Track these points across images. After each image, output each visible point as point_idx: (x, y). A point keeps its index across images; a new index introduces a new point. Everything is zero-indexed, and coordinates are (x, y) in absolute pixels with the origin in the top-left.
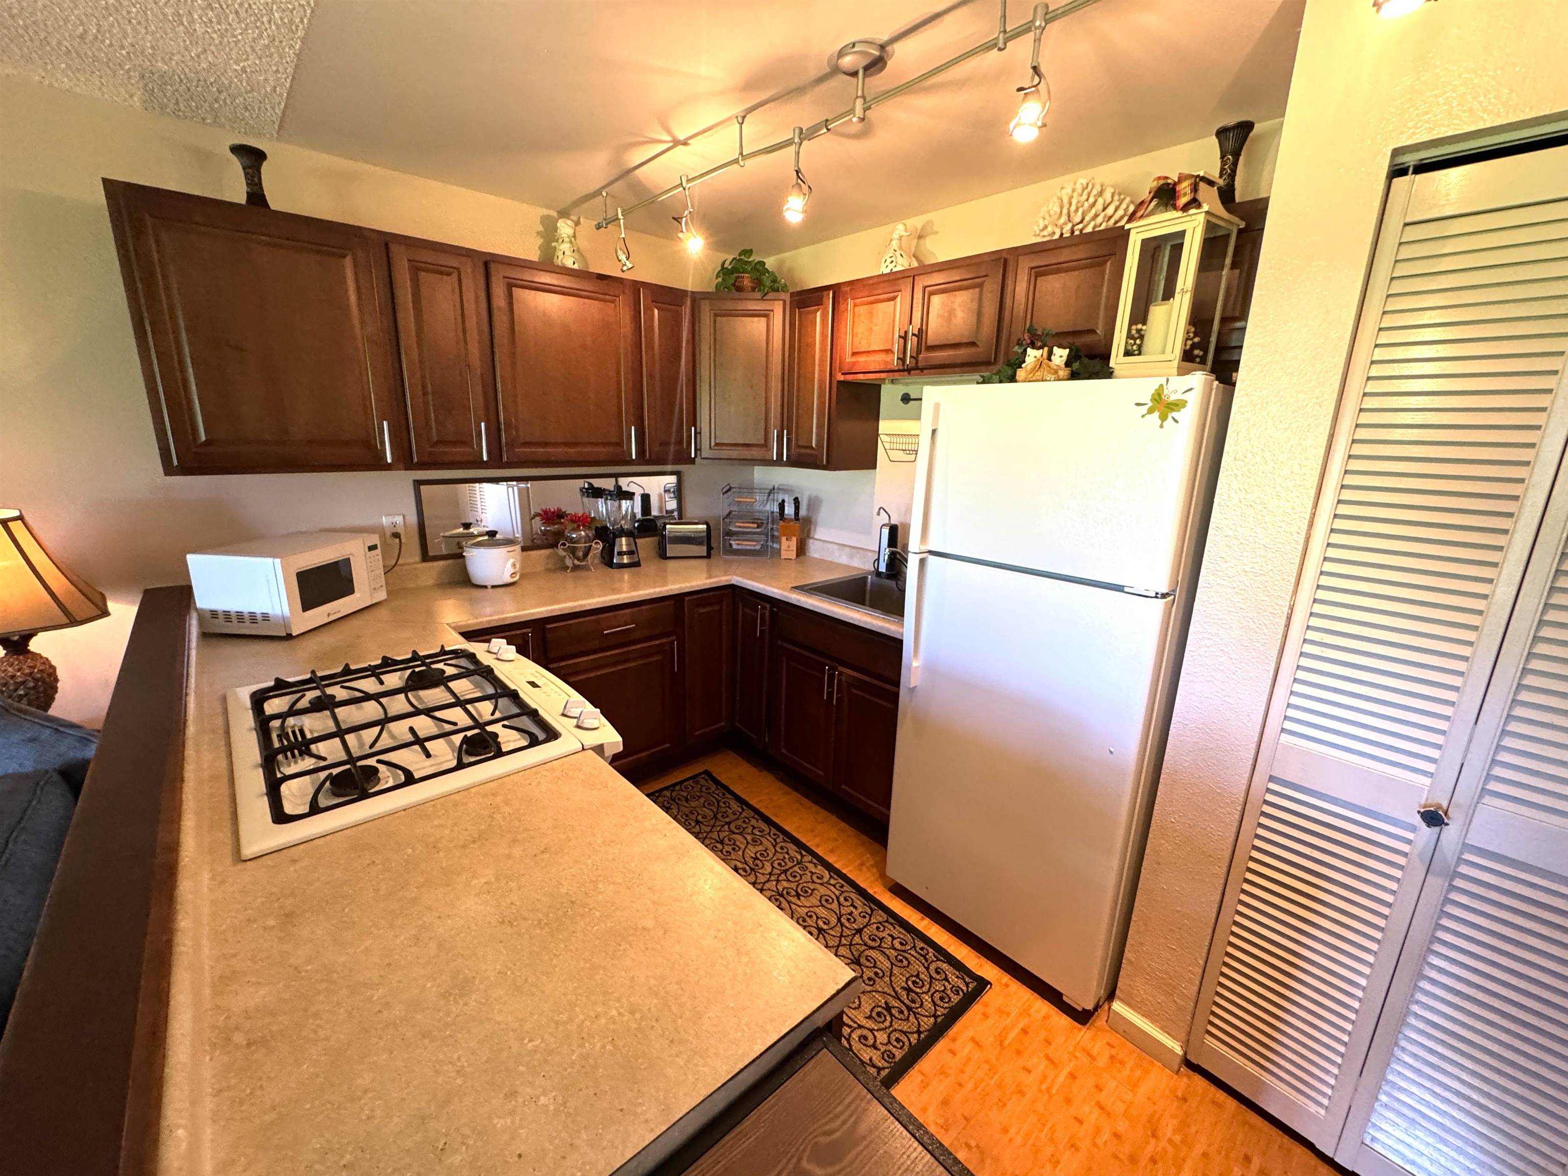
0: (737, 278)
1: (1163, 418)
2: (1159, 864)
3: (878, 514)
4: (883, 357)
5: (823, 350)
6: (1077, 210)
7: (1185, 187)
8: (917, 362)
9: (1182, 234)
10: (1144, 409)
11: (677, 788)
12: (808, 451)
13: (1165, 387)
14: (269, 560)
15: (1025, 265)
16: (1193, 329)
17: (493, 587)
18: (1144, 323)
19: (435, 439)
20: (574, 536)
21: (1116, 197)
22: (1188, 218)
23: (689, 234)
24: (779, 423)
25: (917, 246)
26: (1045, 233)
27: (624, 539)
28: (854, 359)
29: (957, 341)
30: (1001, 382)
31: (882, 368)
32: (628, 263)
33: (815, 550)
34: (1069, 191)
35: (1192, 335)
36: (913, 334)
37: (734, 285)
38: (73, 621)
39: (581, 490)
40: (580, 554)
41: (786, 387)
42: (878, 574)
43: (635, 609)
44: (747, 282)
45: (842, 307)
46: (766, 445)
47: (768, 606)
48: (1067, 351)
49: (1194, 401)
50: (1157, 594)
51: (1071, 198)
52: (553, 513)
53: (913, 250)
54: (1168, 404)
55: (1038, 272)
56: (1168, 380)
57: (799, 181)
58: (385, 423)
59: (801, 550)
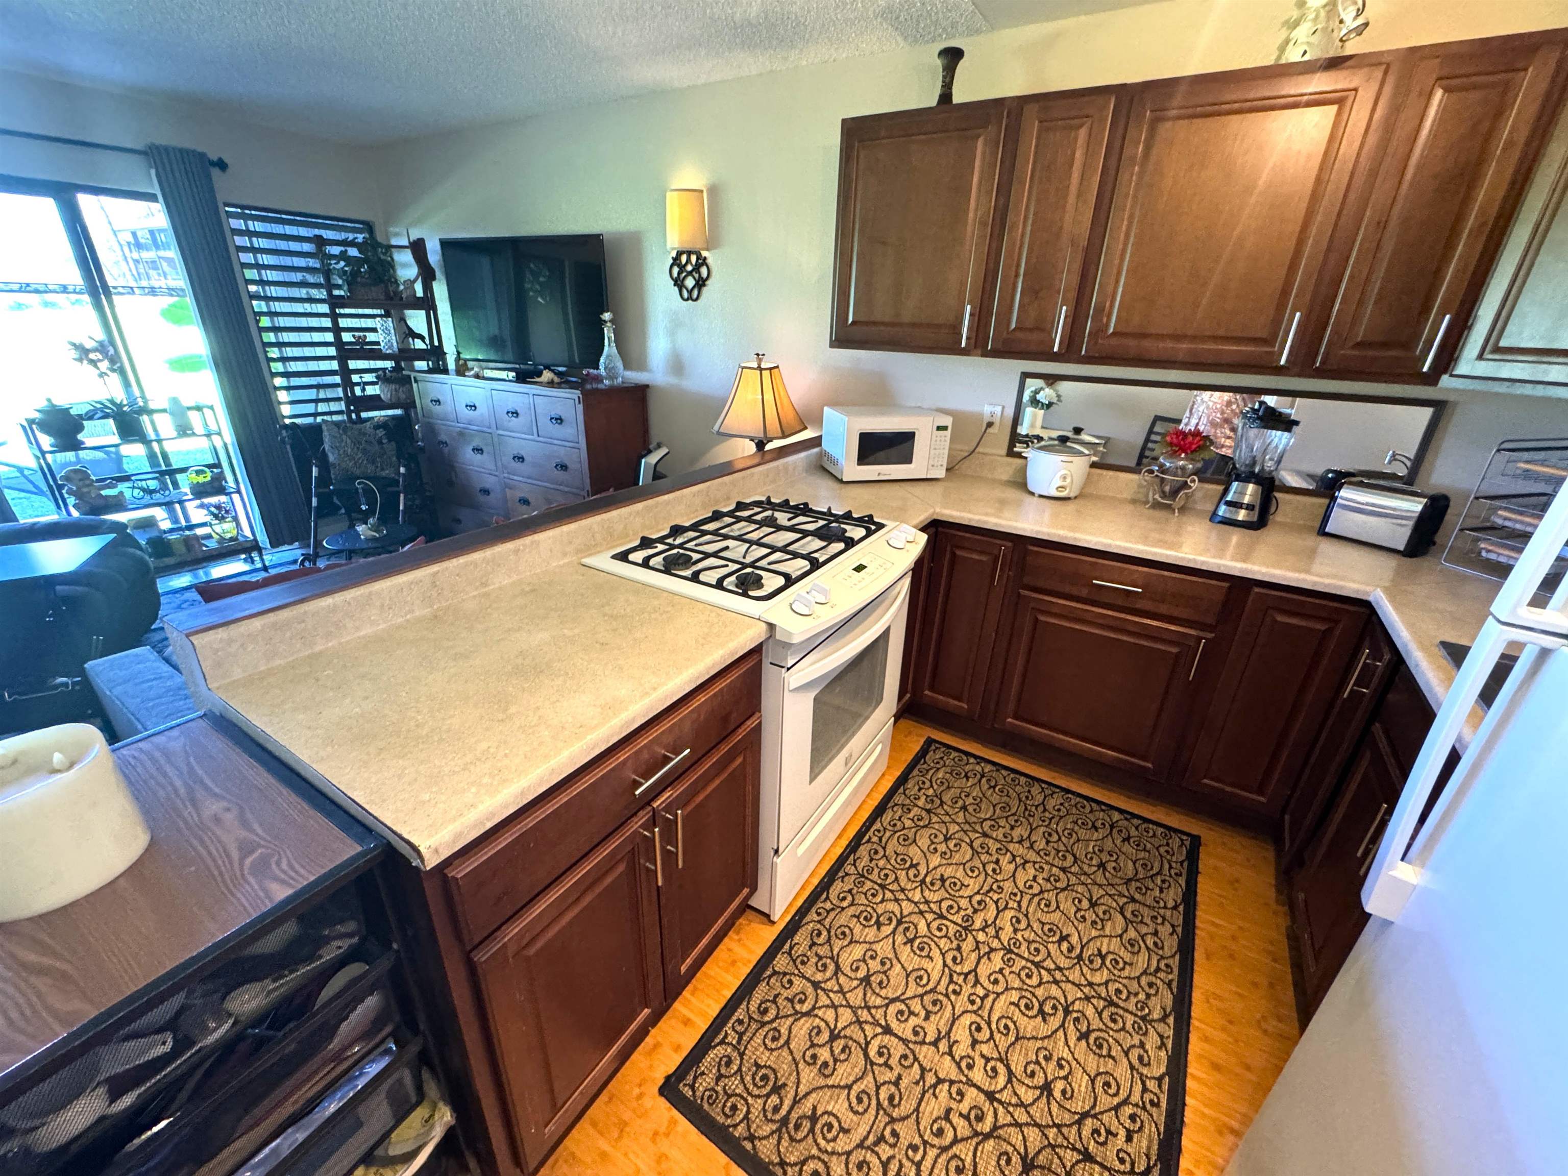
11: (1136, 822)
19: (1014, 325)
47: (1388, 657)
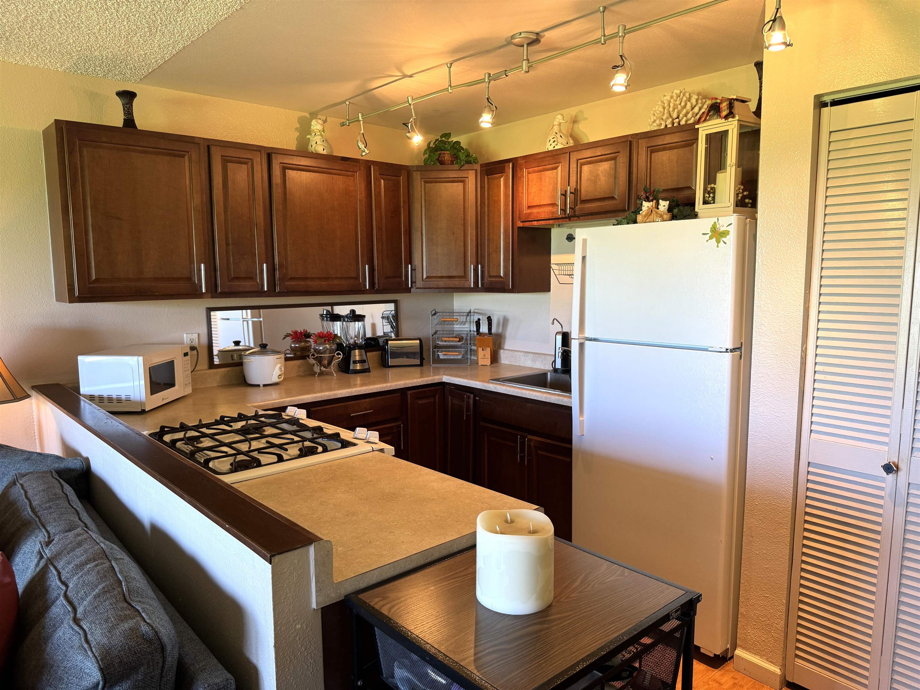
0: (440, 154)
1: (718, 242)
2: (752, 537)
3: (553, 323)
4: (550, 209)
5: (506, 205)
6: (674, 110)
7: (724, 105)
8: (575, 211)
9: (727, 132)
10: (707, 237)
12: (497, 279)
13: (717, 223)
14: (135, 358)
15: (643, 144)
16: (742, 187)
17: (264, 385)
18: (715, 184)
19: (233, 276)
20: (321, 348)
21: (700, 101)
22: (729, 123)
23: (414, 134)
24: (474, 260)
25: (572, 129)
26: (655, 124)
27: (357, 351)
28: (529, 211)
29: (602, 196)
30: (628, 223)
31: (550, 216)
32: (366, 150)
33: (505, 358)
34: (668, 98)
35: (741, 191)
36: (571, 193)
37: (437, 159)
38: (16, 399)
39: (321, 315)
40: (326, 362)
41: (479, 233)
42: (555, 370)
43: (372, 399)
44: (447, 157)
45: (519, 175)
46: (465, 276)
47: (472, 396)
48: (668, 202)
49: (733, 230)
50: (727, 349)
51: (670, 102)
52: (301, 333)
53: (570, 131)
54: (721, 233)
55: (653, 150)
56: (718, 219)
57: (489, 104)
58: (202, 266)
59: (495, 358)
